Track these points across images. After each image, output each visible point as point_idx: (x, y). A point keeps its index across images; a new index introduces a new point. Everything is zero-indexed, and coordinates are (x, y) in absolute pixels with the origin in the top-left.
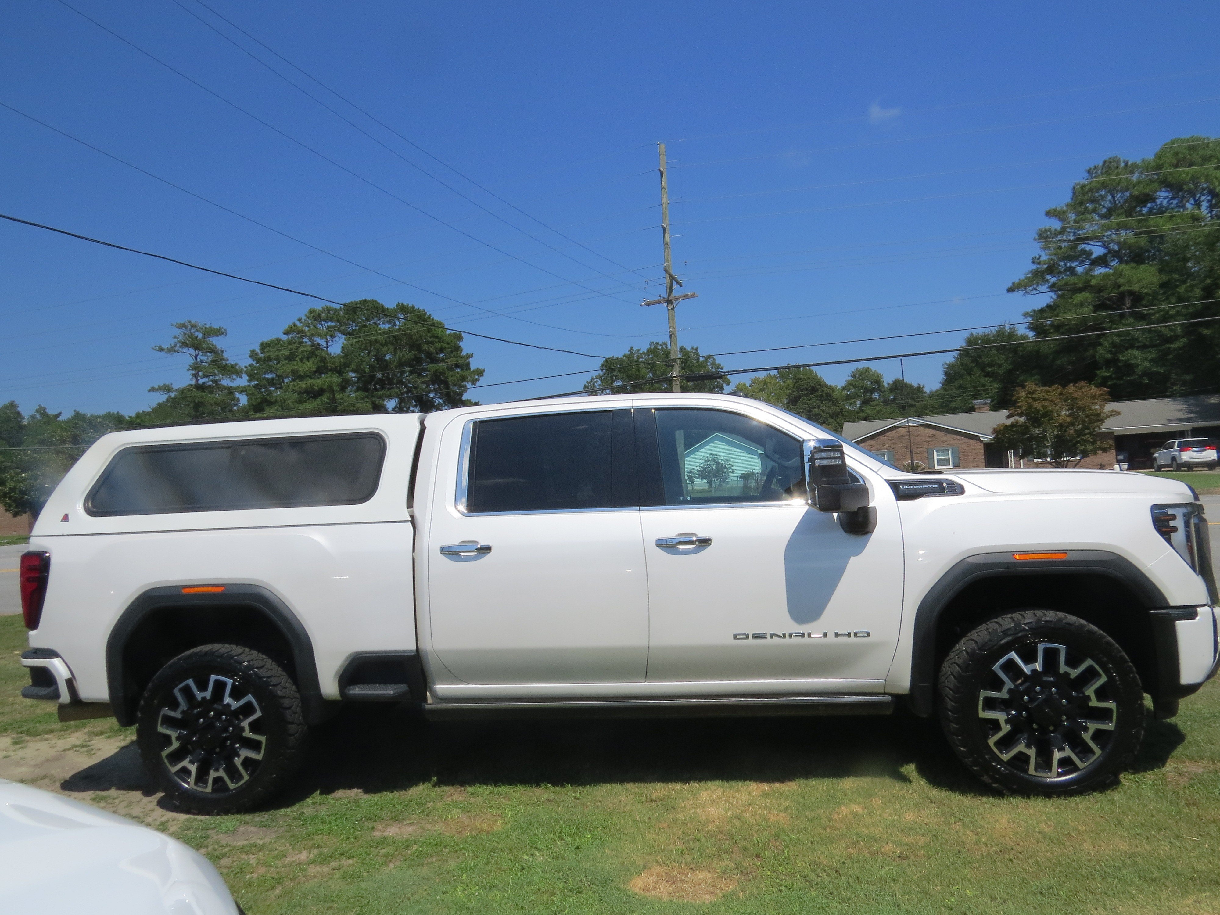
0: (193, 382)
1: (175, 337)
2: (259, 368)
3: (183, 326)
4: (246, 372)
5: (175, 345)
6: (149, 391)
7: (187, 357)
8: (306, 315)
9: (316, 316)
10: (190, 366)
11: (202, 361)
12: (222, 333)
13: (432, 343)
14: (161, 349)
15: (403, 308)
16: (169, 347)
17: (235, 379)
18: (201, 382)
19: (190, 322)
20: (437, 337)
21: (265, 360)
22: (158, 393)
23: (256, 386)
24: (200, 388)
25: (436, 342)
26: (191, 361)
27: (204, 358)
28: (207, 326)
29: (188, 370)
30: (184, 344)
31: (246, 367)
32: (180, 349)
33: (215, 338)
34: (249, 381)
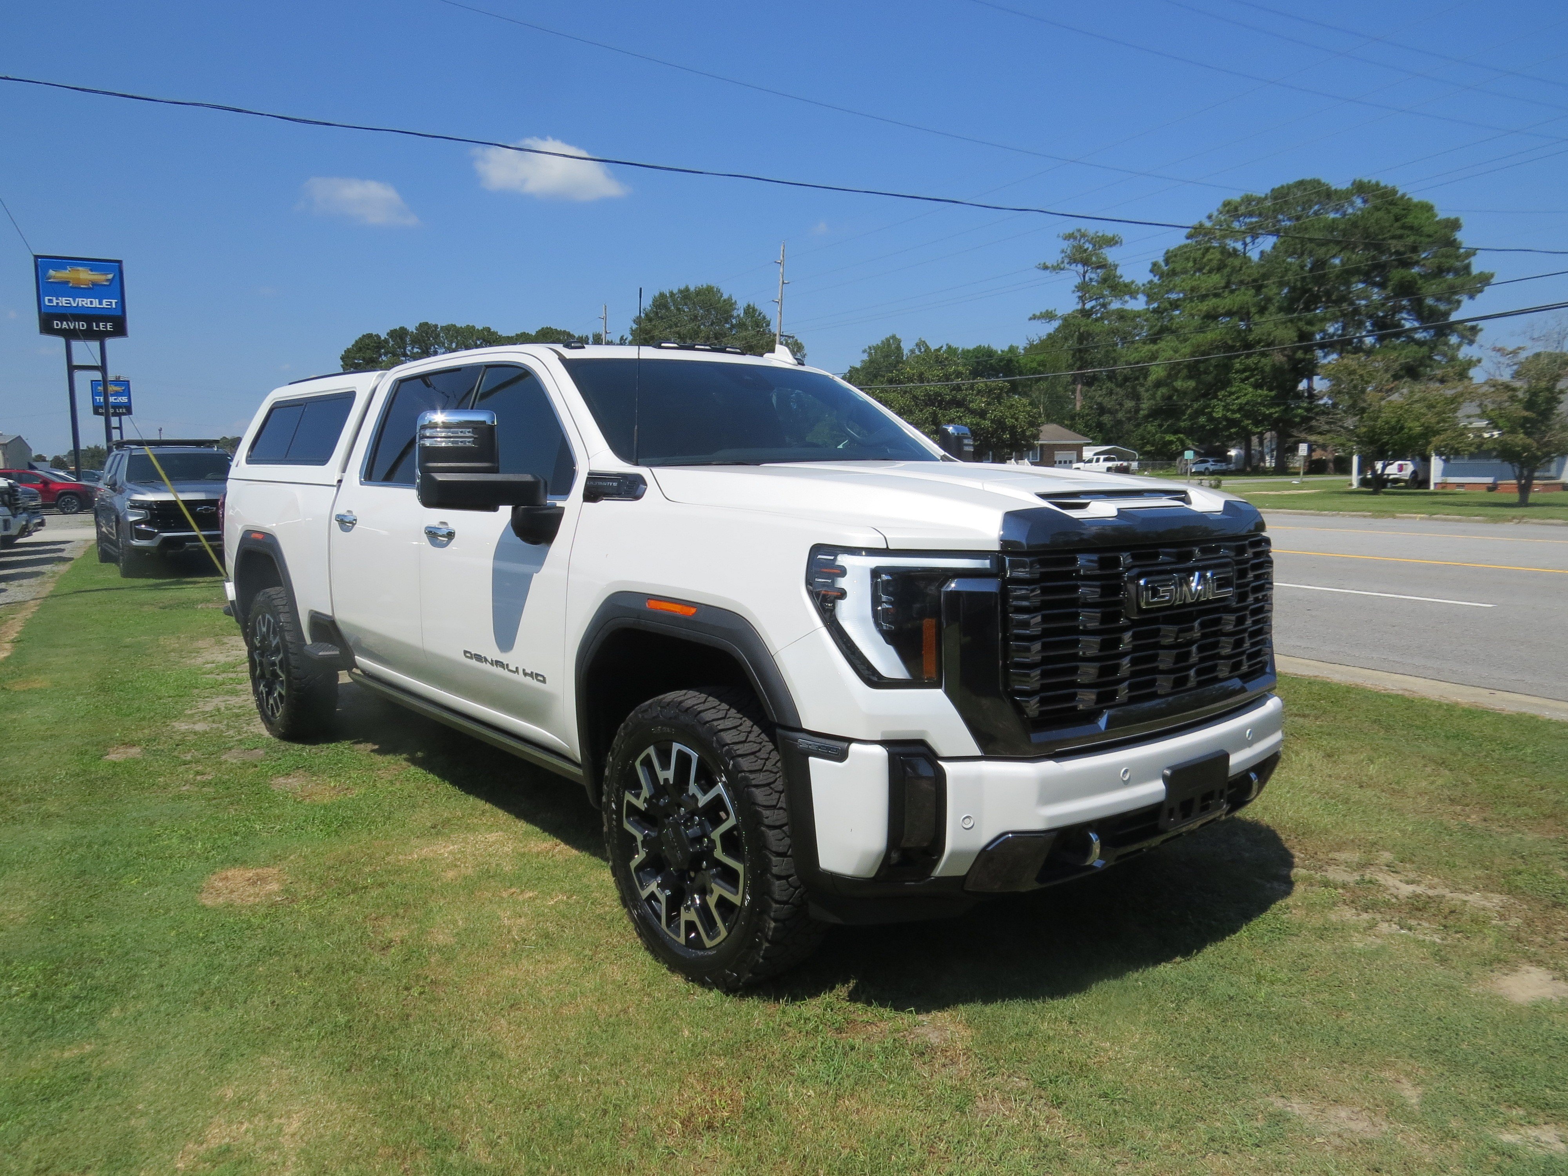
0: (1079, 307)
1: (1063, 251)
2: (1160, 285)
3: (1069, 237)
4: (1143, 292)
5: (1063, 262)
6: (1030, 319)
7: (1073, 276)
8: (1218, 210)
9: (1231, 210)
10: (1076, 287)
11: (1091, 280)
12: (1117, 242)
13: (1401, 237)
14: (1046, 268)
15: (1360, 188)
16: (1055, 264)
17: (1126, 302)
18: (1088, 306)
19: (1079, 230)
20: (1411, 228)
21: (1168, 274)
22: (1040, 322)
23: (1155, 311)
24: (1086, 313)
25: (1408, 236)
26: (1078, 280)
27: (1093, 276)
28: (1100, 234)
29: (1074, 292)
30: (1073, 261)
31: (1144, 285)
32: (1067, 266)
33: (1109, 249)
34: (1147, 303)
